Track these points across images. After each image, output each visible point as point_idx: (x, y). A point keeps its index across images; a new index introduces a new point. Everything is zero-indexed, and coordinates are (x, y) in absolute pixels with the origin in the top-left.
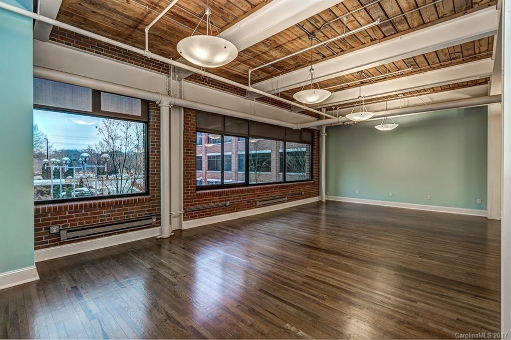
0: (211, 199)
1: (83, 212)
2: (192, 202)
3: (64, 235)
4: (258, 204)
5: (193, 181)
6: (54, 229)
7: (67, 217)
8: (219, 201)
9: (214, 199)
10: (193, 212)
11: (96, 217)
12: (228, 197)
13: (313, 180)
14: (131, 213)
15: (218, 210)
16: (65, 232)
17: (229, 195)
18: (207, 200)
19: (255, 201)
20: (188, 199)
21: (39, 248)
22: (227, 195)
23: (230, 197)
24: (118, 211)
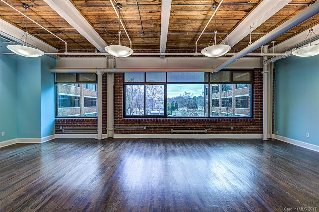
0: (133, 124)
1: (71, 122)
2: (120, 124)
3: (63, 130)
4: (172, 131)
5: (120, 112)
6: (61, 128)
7: (66, 124)
8: (139, 126)
9: (135, 124)
10: (121, 130)
11: (75, 125)
12: (146, 124)
13: (253, 118)
14: (88, 125)
15: (138, 130)
16: (64, 129)
17: (147, 122)
18: (130, 124)
19: (171, 129)
20: (118, 122)
21: (57, 134)
22: (145, 122)
23: (147, 124)
24: (83, 124)
